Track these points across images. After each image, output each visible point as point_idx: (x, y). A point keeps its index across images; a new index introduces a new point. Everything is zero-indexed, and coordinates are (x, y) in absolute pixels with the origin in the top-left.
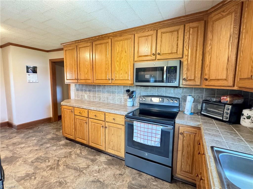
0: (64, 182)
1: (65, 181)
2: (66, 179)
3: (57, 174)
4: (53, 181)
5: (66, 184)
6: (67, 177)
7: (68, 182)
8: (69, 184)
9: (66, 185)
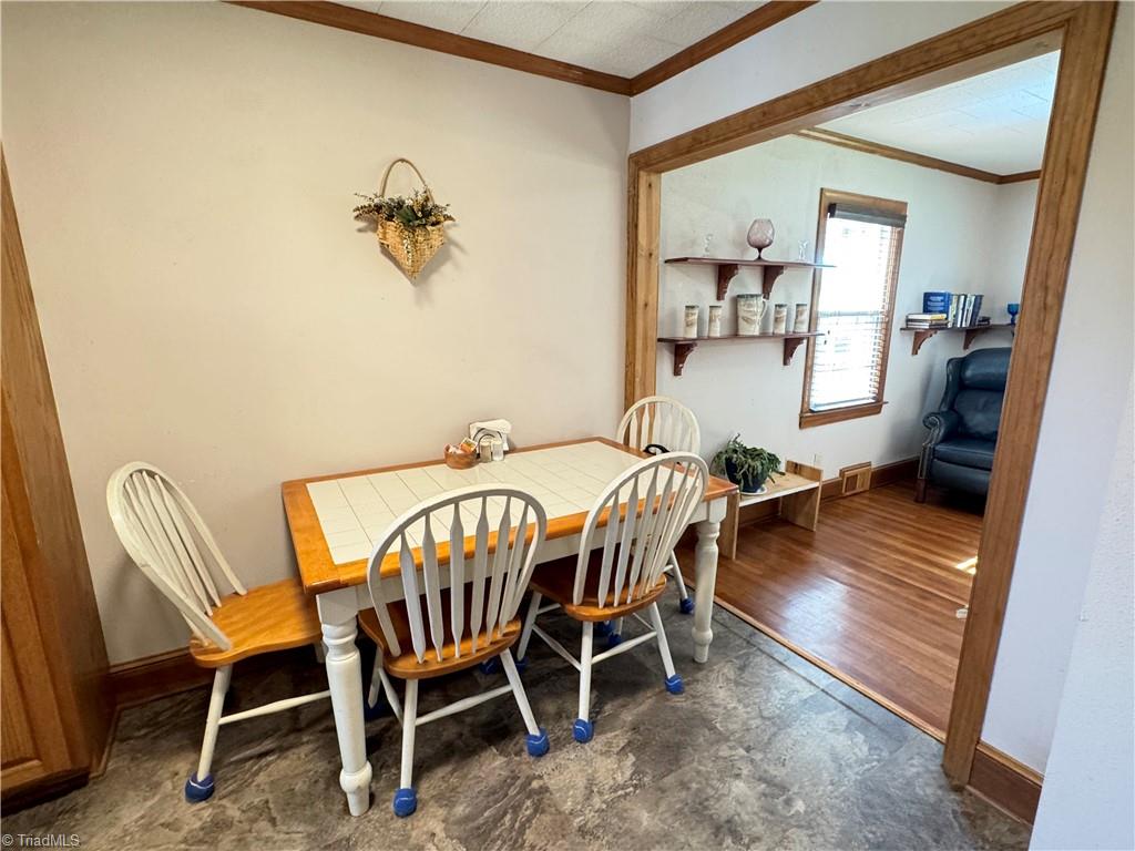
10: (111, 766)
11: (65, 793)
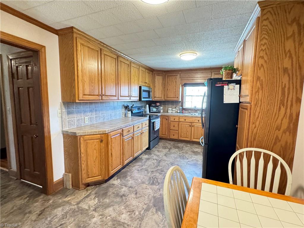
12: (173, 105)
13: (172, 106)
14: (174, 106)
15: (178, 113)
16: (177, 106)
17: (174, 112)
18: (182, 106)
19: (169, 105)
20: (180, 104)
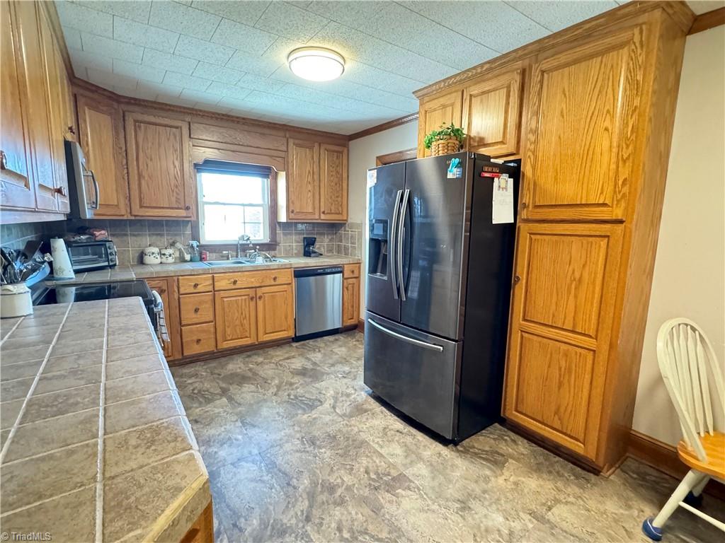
0: (305, 442)
1: (303, 443)
2: (300, 446)
3: (318, 467)
4: (328, 452)
5: (302, 438)
6: (297, 451)
7: (298, 439)
8: (298, 435)
9: (304, 435)
10: (612, 477)
11: (589, 471)
12: (162, 235)
13: (154, 237)
14: (165, 240)
15: (186, 261)
16: (178, 238)
17: (171, 260)
18: (195, 236)
19: (138, 235)
20: (188, 232)
